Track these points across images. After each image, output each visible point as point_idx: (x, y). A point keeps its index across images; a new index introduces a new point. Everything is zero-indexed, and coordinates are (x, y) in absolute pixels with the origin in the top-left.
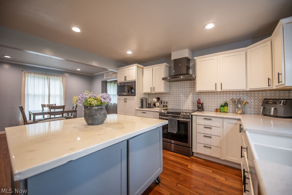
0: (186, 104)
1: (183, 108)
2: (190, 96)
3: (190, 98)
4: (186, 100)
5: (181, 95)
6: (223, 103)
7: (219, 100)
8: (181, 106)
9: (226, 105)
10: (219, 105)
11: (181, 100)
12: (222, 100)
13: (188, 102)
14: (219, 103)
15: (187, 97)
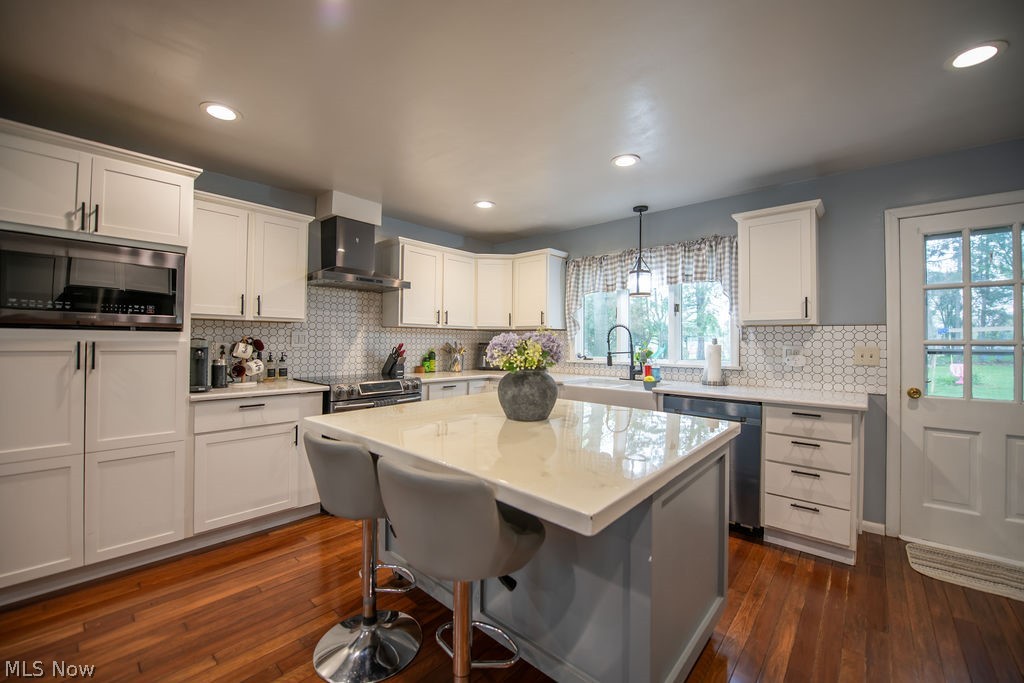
0: (346, 361)
1: (339, 374)
2: (360, 335)
3: (359, 341)
4: (346, 347)
5: (334, 333)
6: (425, 353)
7: (419, 347)
8: (333, 367)
9: (431, 356)
10: (419, 358)
11: (333, 347)
12: (424, 347)
13: (353, 353)
14: (419, 353)
15: (351, 338)
